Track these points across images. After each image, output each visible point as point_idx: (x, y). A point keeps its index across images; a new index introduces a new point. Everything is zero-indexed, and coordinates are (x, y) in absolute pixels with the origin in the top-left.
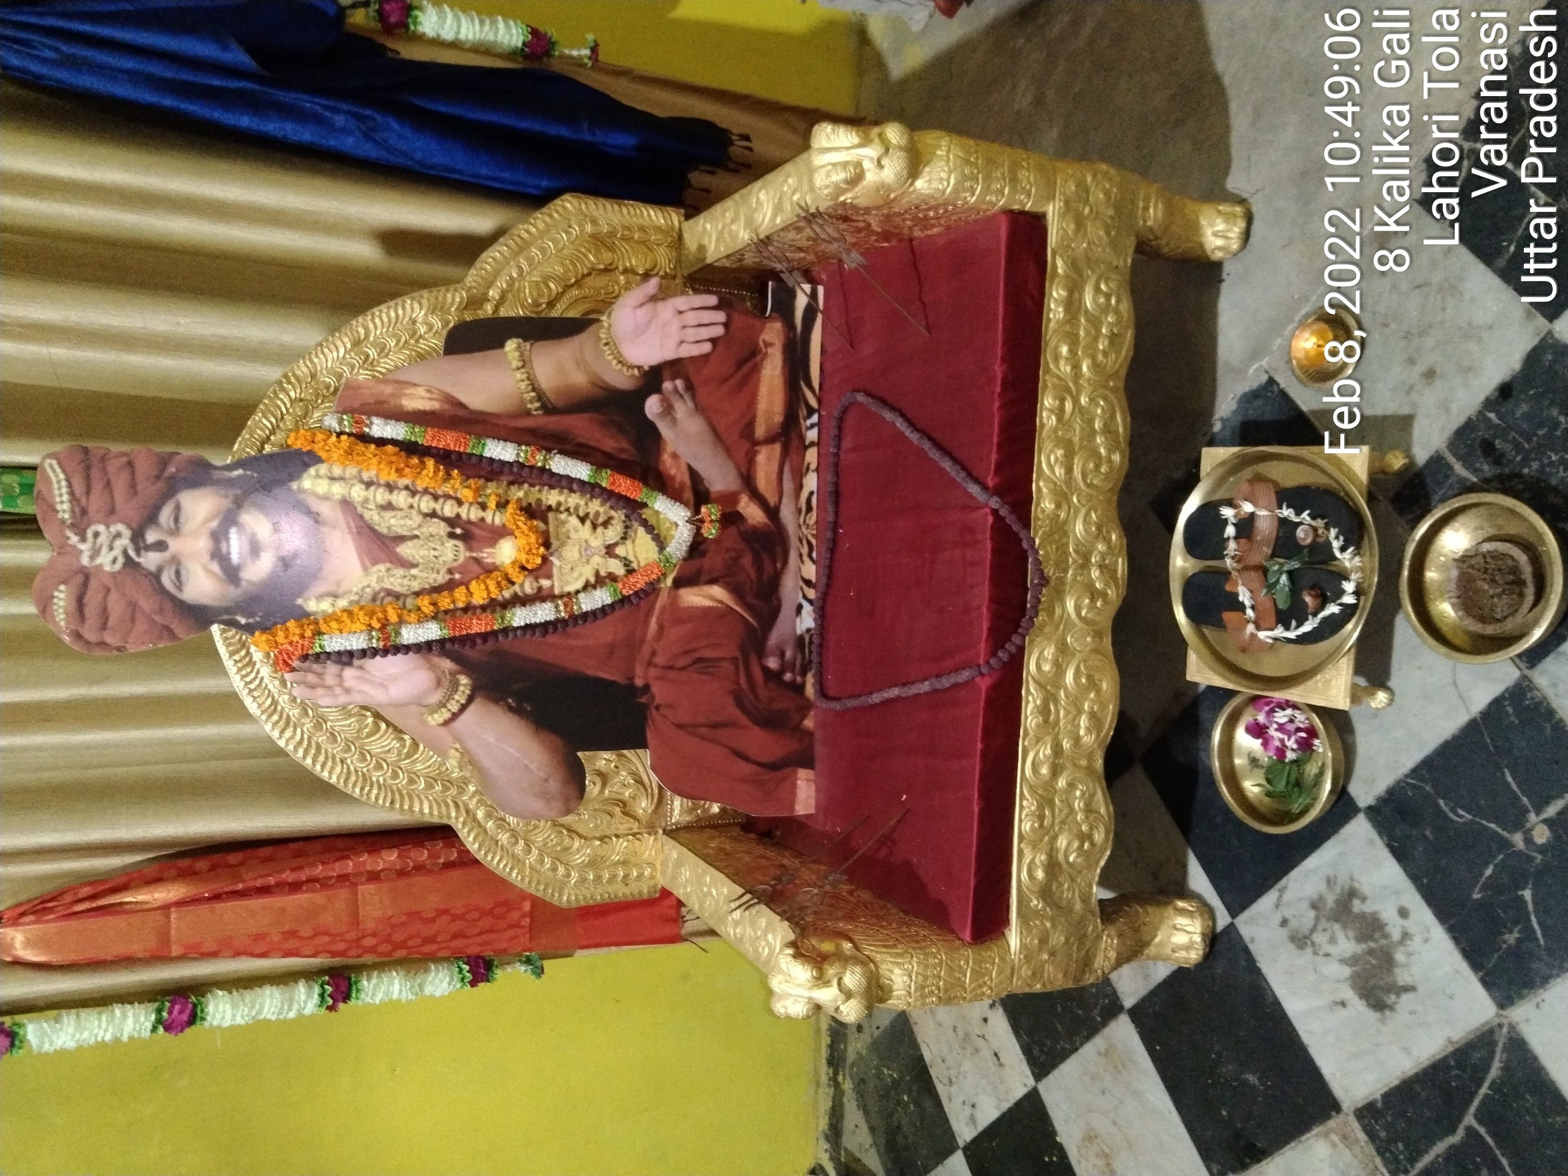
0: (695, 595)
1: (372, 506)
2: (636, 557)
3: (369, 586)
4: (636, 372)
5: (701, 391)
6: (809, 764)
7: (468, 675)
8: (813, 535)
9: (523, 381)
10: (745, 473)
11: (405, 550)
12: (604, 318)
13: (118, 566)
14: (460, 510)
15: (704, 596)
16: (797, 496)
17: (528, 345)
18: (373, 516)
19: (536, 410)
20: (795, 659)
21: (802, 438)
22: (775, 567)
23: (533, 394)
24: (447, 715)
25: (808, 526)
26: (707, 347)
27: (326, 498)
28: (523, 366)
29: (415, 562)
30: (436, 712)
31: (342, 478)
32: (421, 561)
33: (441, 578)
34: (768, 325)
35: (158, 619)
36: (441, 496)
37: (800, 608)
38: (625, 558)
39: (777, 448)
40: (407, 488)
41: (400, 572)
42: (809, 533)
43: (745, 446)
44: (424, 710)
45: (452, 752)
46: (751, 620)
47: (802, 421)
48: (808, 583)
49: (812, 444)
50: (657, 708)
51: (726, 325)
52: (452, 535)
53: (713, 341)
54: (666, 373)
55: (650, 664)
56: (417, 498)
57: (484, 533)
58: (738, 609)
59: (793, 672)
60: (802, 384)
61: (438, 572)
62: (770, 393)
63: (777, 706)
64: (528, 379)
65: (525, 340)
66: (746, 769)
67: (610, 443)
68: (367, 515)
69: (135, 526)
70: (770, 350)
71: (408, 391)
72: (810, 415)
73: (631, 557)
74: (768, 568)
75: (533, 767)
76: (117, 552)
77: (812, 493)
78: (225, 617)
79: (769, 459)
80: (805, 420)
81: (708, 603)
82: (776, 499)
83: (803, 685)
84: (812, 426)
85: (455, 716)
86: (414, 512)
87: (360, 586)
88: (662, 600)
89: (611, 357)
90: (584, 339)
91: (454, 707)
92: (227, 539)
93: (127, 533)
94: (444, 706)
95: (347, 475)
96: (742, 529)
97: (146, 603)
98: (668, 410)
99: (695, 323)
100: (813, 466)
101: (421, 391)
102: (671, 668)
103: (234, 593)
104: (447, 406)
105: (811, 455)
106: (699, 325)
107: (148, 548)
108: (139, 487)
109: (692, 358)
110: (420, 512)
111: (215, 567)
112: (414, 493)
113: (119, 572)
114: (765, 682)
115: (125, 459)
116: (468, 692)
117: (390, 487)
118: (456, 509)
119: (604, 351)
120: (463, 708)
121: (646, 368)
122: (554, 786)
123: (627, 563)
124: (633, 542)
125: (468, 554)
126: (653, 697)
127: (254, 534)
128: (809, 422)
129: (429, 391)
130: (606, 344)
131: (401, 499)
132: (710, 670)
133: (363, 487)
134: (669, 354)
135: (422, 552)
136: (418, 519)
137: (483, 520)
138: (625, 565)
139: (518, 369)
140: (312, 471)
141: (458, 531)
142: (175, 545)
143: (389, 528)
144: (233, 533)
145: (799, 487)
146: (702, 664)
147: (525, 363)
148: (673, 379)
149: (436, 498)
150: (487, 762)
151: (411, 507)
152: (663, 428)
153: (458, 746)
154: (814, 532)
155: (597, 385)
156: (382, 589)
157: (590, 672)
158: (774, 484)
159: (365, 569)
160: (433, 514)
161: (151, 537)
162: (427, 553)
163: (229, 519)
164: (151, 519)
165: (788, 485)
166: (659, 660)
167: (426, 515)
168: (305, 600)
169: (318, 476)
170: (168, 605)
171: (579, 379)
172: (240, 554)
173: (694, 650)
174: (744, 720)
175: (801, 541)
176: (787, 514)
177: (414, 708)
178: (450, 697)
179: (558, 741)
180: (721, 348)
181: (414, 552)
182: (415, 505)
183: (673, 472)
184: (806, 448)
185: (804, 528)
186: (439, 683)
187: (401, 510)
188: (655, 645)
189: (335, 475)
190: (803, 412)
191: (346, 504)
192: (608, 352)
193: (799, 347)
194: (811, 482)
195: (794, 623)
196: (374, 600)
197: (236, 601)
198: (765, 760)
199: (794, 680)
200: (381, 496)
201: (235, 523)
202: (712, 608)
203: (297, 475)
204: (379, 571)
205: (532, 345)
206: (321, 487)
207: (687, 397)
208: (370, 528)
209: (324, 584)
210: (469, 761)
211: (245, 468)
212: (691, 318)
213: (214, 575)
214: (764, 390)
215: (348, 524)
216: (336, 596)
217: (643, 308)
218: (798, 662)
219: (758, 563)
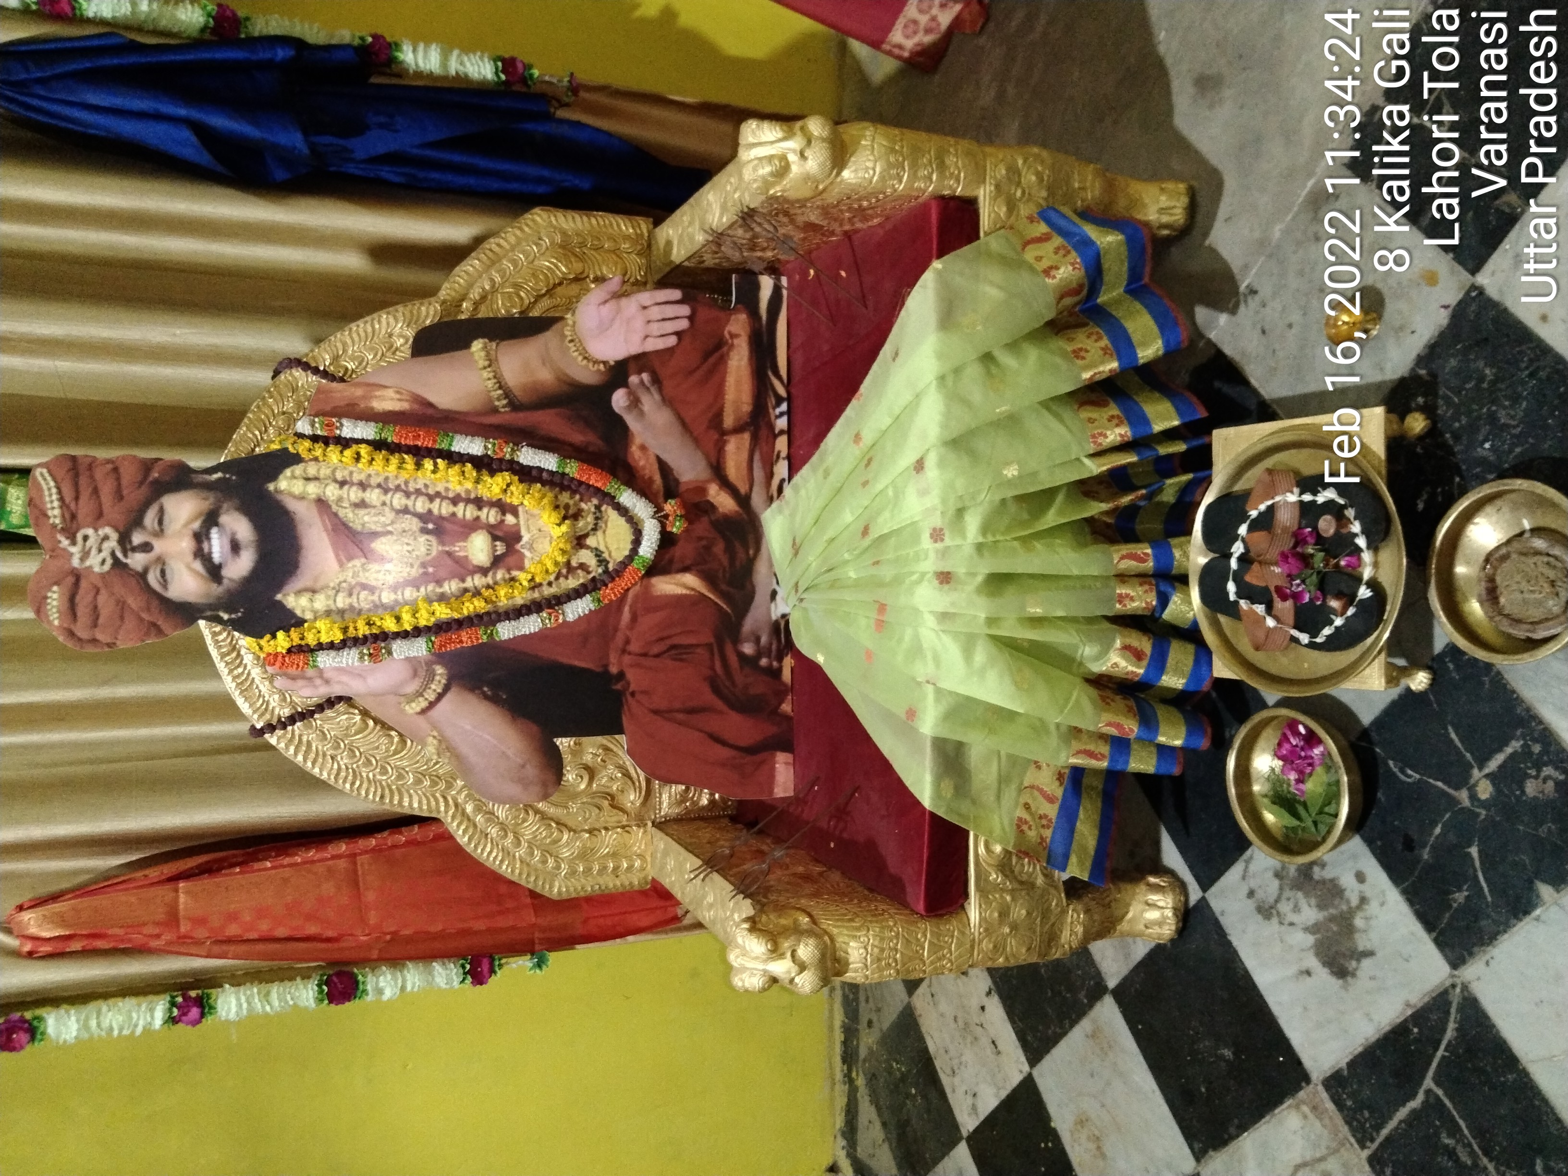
0: (667, 583)
1: (345, 504)
2: (607, 548)
3: (345, 581)
4: (602, 367)
5: (667, 384)
6: (787, 746)
7: (444, 665)
9: (489, 379)
10: (715, 464)
11: (379, 545)
12: (569, 316)
13: (107, 567)
14: (431, 506)
15: (676, 585)
16: (768, 484)
17: (494, 344)
18: (347, 514)
19: (503, 407)
20: (771, 644)
21: (771, 427)
22: (748, 554)
23: (500, 392)
24: (424, 704)
26: (672, 341)
27: (302, 498)
28: (490, 366)
29: (389, 557)
30: (413, 701)
31: (316, 479)
32: (395, 556)
33: (415, 572)
34: (733, 317)
35: (144, 615)
36: (412, 493)
38: (596, 549)
39: (747, 436)
40: (379, 486)
41: (374, 567)
43: (714, 436)
44: (402, 699)
45: (430, 739)
46: (725, 606)
47: (771, 411)
49: (782, 432)
50: (633, 694)
51: (691, 318)
52: (424, 531)
53: (678, 334)
54: (632, 366)
55: (624, 651)
56: (390, 495)
57: (456, 528)
58: (711, 596)
59: (769, 656)
60: (770, 373)
61: (412, 566)
62: (738, 382)
63: (752, 691)
64: (495, 377)
65: (491, 340)
66: (725, 753)
67: (577, 437)
68: (341, 513)
69: (121, 529)
70: (736, 341)
71: (378, 393)
72: (778, 404)
73: (602, 548)
74: (741, 555)
75: (510, 753)
76: (105, 554)
78: (209, 613)
79: (738, 448)
80: (774, 408)
81: (680, 591)
82: (747, 487)
83: (780, 670)
84: (782, 414)
85: (432, 705)
86: (387, 509)
87: (337, 581)
88: (635, 589)
89: (576, 354)
90: (548, 338)
91: (432, 697)
92: (209, 539)
93: (114, 536)
94: (421, 695)
95: (322, 476)
96: (713, 518)
97: (134, 602)
98: (635, 403)
99: (660, 317)
100: (784, 454)
101: (390, 393)
102: (645, 655)
103: (216, 590)
104: (416, 407)
105: (781, 444)
106: (664, 320)
107: (134, 549)
108: (125, 492)
109: (657, 353)
110: (392, 509)
111: (198, 566)
112: (386, 491)
113: (108, 572)
114: (742, 668)
115: (110, 466)
116: (444, 681)
117: (363, 486)
118: (428, 505)
119: (569, 348)
120: (440, 697)
121: (612, 363)
122: (532, 771)
123: (598, 553)
124: (604, 532)
125: (440, 548)
126: (628, 684)
127: (233, 534)
128: (778, 411)
129: (398, 392)
130: (571, 341)
131: (373, 496)
132: (684, 656)
133: (337, 486)
134: (635, 348)
135: (395, 548)
136: (390, 516)
137: (454, 514)
138: (597, 555)
139: (485, 368)
140: (288, 472)
141: (431, 526)
142: (159, 546)
143: (363, 525)
144: (214, 533)
145: (770, 475)
146: (677, 652)
147: (491, 362)
148: (639, 372)
149: (408, 495)
150: (465, 749)
151: (384, 504)
152: (630, 420)
153: (435, 734)
155: (565, 382)
156: (358, 584)
157: (565, 660)
158: (744, 472)
159: (341, 565)
160: (405, 511)
161: (137, 538)
162: (400, 548)
163: (211, 519)
164: (137, 522)
165: (759, 473)
166: (634, 647)
167: (398, 512)
168: (284, 595)
169: (294, 477)
170: (155, 603)
171: (545, 376)
172: (221, 552)
173: (669, 637)
174: (719, 704)
176: (758, 502)
177: (392, 699)
178: (426, 687)
179: (535, 728)
180: (687, 340)
181: (388, 548)
182: (388, 502)
183: (642, 463)
184: (775, 436)
186: (415, 674)
187: (374, 507)
188: (628, 633)
189: (310, 476)
190: (772, 400)
191: (321, 503)
192: (574, 349)
193: (765, 339)
194: (782, 469)
195: (769, 609)
196: (350, 595)
197: (219, 598)
198: (743, 743)
199: (771, 665)
200: (355, 494)
201: (217, 524)
202: (686, 596)
203: (274, 476)
204: (354, 566)
205: (497, 345)
206: (298, 487)
207: (653, 389)
208: (345, 525)
209: (302, 580)
210: (447, 748)
211: (224, 472)
212: (656, 313)
213: (197, 573)
214: (731, 381)
215: (323, 522)
216: (314, 591)
217: (607, 305)
218: (774, 647)
219: (730, 550)
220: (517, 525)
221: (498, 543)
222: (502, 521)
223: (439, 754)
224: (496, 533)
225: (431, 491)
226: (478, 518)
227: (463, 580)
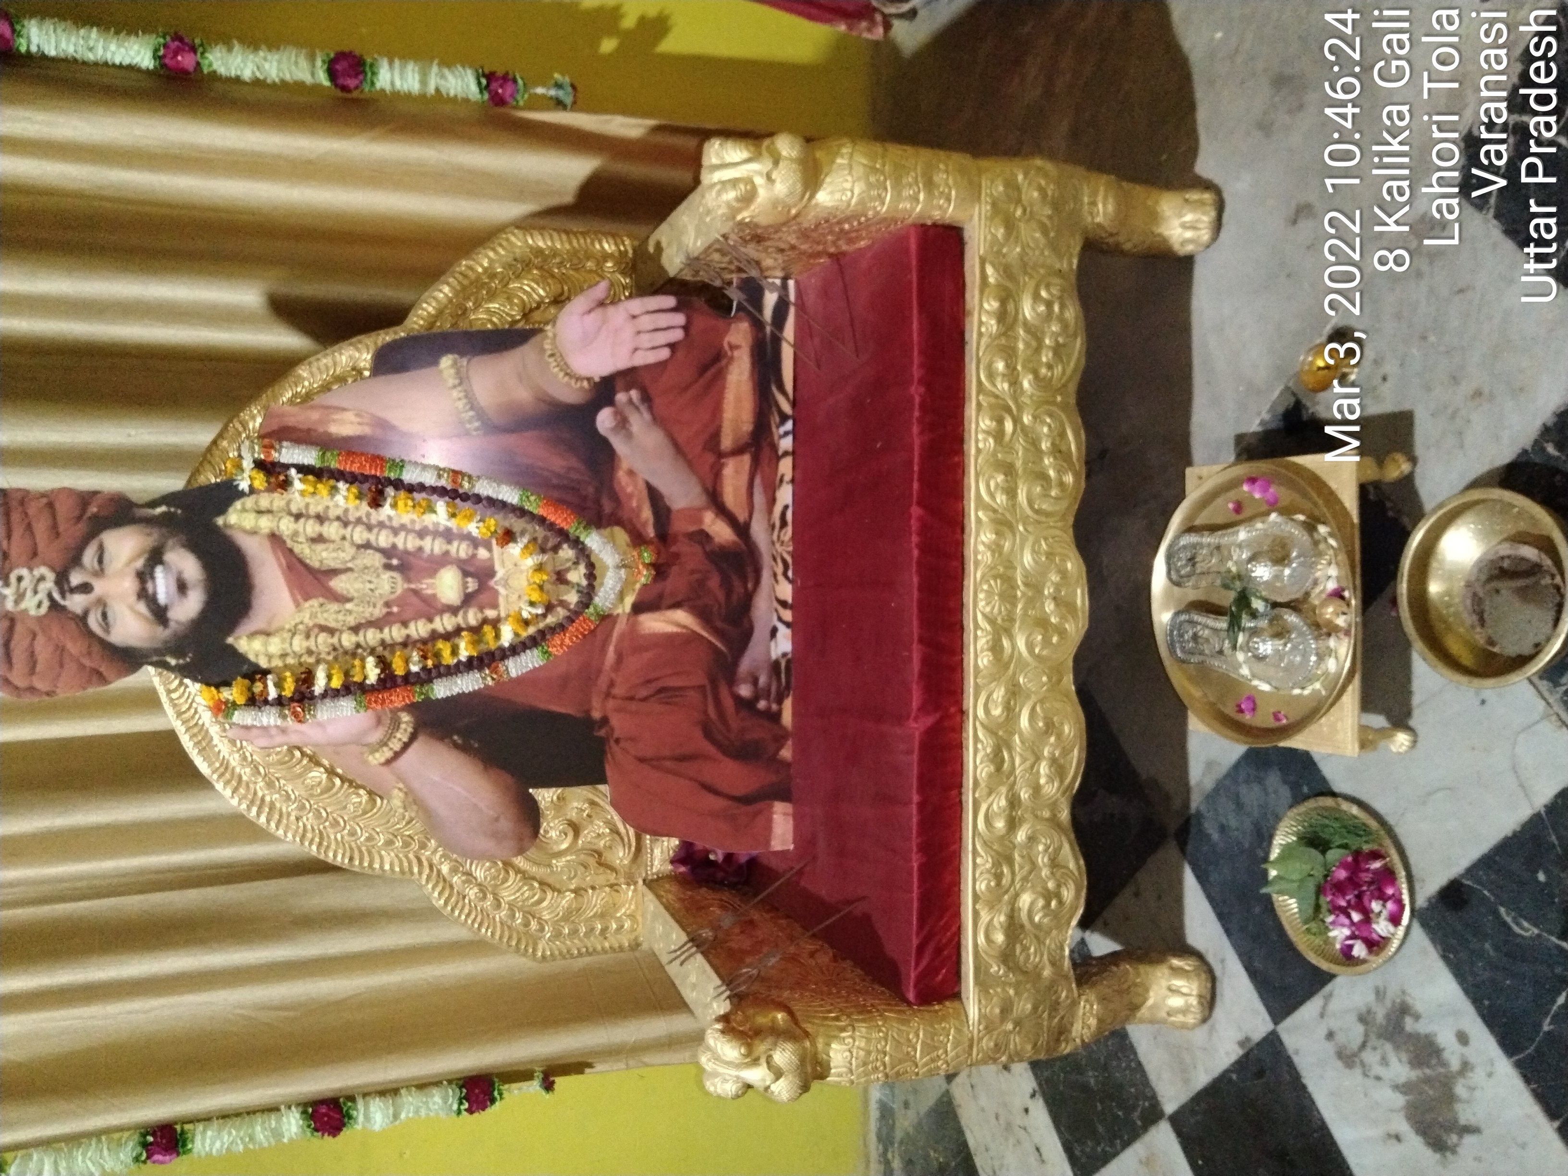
0: (655, 620)
1: (301, 539)
3: (302, 623)
4: (585, 384)
5: (657, 401)
6: (785, 797)
7: (409, 714)
8: (788, 553)
9: (460, 399)
10: (711, 489)
11: (338, 584)
12: (549, 328)
13: (44, 610)
14: (396, 540)
15: (665, 621)
16: (770, 511)
17: (464, 361)
18: (303, 550)
19: (476, 429)
20: (770, 686)
21: (774, 447)
22: (746, 588)
23: (471, 413)
24: (388, 754)
25: (782, 543)
26: (665, 354)
27: (254, 532)
28: (460, 384)
29: (350, 596)
30: (377, 751)
31: (269, 512)
32: (356, 595)
33: (378, 612)
34: (733, 326)
35: (86, 662)
36: (375, 526)
37: (774, 632)
39: (746, 459)
40: (338, 518)
41: (334, 607)
42: (786, 550)
43: (710, 458)
44: (365, 749)
45: (396, 791)
46: (719, 645)
47: (774, 429)
48: (784, 604)
49: (786, 454)
50: (617, 741)
51: (686, 328)
52: (388, 567)
53: (672, 346)
54: (619, 383)
55: (608, 695)
56: (350, 528)
57: (423, 564)
58: (705, 634)
59: (767, 697)
60: (774, 389)
61: (375, 606)
62: (738, 399)
63: (748, 737)
64: (466, 397)
65: (462, 354)
66: (718, 803)
67: (558, 463)
68: (297, 549)
69: (58, 568)
70: (736, 353)
71: (336, 417)
72: (782, 422)
74: (739, 589)
75: (481, 805)
76: (42, 596)
77: (786, 507)
78: (155, 659)
79: (737, 472)
80: (778, 427)
81: (670, 629)
82: (747, 515)
84: (786, 434)
85: (397, 755)
86: (347, 544)
87: (293, 623)
88: (620, 627)
89: (556, 370)
90: (525, 353)
91: (396, 746)
92: (153, 578)
93: (50, 576)
94: (386, 744)
95: (275, 508)
96: (708, 549)
97: (74, 647)
98: (622, 423)
99: (651, 327)
100: (788, 477)
101: (350, 416)
102: (632, 698)
103: (163, 634)
104: (377, 431)
105: (786, 467)
106: (656, 330)
107: (73, 590)
108: (61, 529)
109: (648, 367)
110: (353, 543)
111: (142, 607)
112: (346, 524)
113: (44, 617)
114: (737, 712)
115: (44, 500)
116: (410, 730)
117: (320, 519)
118: (392, 539)
119: (549, 363)
120: (406, 746)
121: (597, 379)
122: (506, 825)
125: (406, 586)
126: (612, 729)
127: (180, 573)
128: (782, 430)
129: (357, 415)
130: (552, 355)
131: (332, 530)
132: (675, 700)
133: (292, 519)
134: (622, 362)
135: (358, 585)
136: (352, 551)
137: (420, 549)
139: (455, 387)
140: (238, 505)
141: (395, 562)
142: (100, 587)
143: (321, 562)
144: (159, 572)
146: (665, 694)
147: (462, 379)
148: (627, 389)
149: (369, 528)
150: (432, 801)
151: (344, 538)
152: (618, 444)
153: (401, 785)
154: (791, 549)
155: (544, 401)
156: (316, 625)
157: (544, 705)
158: (744, 498)
159: (298, 605)
160: (367, 546)
161: (76, 579)
162: (362, 586)
163: (155, 557)
164: (75, 561)
165: (759, 498)
166: (617, 691)
167: (359, 547)
168: (237, 639)
169: (244, 510)
170: (97, 648)
171: (523, 395)
172: (167, 593)
173: (657, 679)
174: (712, 750)
175: (775, 559)
176: (759, 531)
177: (353, 748)
178: (390, 736)
179: (509, 779)
180: (680, 354)
181: (348, 586)
182: (348, 536)
183: (629, 490)
184: (778, 458)
185: (778, 545)
186: (379, 722)
187: (333, 542)
188: (613, 675)
189: (263, 509)
190: (776, 418)
191: (275, 538)
192: (554, 364)
193: (769, 347)
194: (785, 495)
195: (768, 647)
196: (308, 637)
197: (166, 642)
198: (737, 793)
199: (769, 708)
200: (311, 528)
201: (161, 562)
202: (677, 635)
203: (223, 510)
204: (312, 606)
205: (468, 362)
206: (249, 521)
207: (643, 409)
208: (301, 561)
209: (256, 621)
210: (415, 802)
211: (168, 505)
212: (647, 322)
213: (139, 614)
214: (730, 396)
215: (278, 559)
216: (268, 634)
217: (593, 315)
218: (774, 689)
219: (727, 584)
220: (491, 559)
221: (470, 580)
222: (474, 556)
223: (405, 808)
224: (467, 569)
225: (395, 524)
226: (447, 553)
227: (430, 620)
